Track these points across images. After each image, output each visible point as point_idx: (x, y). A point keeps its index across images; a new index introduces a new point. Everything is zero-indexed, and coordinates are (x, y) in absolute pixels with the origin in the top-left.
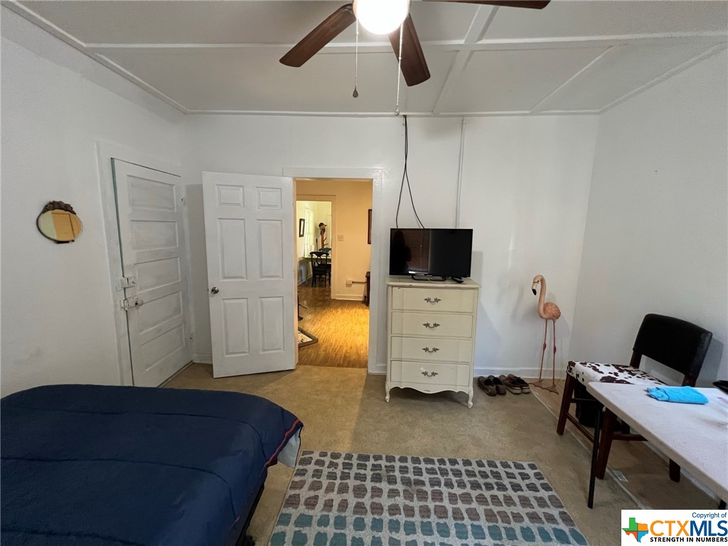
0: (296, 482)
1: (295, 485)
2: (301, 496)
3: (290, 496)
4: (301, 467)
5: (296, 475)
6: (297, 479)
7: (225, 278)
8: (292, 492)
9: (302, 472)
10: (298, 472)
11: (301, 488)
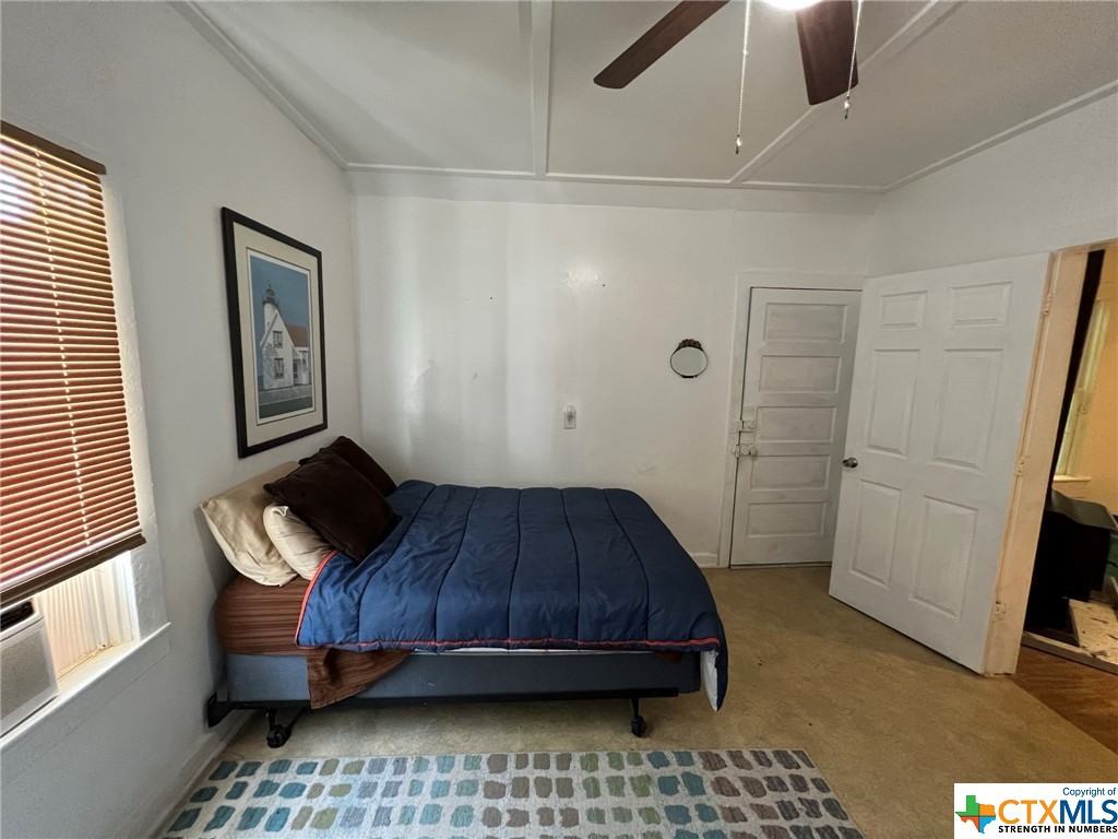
0: (742, 757)
1: (737, 757)
2: (725, 769)
3: (717, 756)
4: (771, 756)
5: (754, 753)
6: (748, 756)
7: (871, 446)
8: (725, 756)
9: (763, 760)
10: (761, 755)
11: (737, 766)
